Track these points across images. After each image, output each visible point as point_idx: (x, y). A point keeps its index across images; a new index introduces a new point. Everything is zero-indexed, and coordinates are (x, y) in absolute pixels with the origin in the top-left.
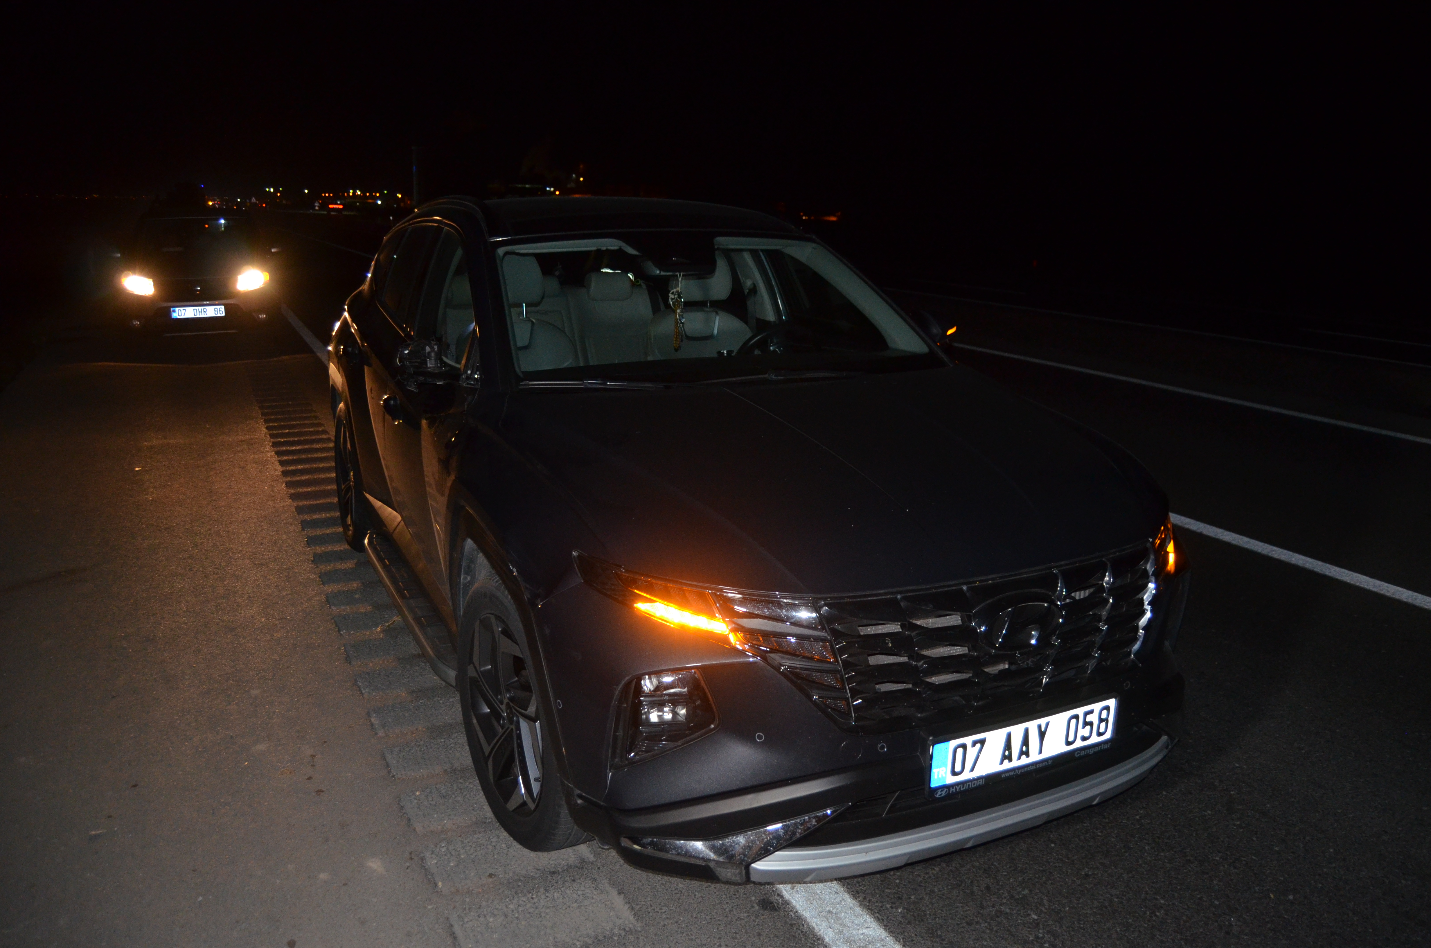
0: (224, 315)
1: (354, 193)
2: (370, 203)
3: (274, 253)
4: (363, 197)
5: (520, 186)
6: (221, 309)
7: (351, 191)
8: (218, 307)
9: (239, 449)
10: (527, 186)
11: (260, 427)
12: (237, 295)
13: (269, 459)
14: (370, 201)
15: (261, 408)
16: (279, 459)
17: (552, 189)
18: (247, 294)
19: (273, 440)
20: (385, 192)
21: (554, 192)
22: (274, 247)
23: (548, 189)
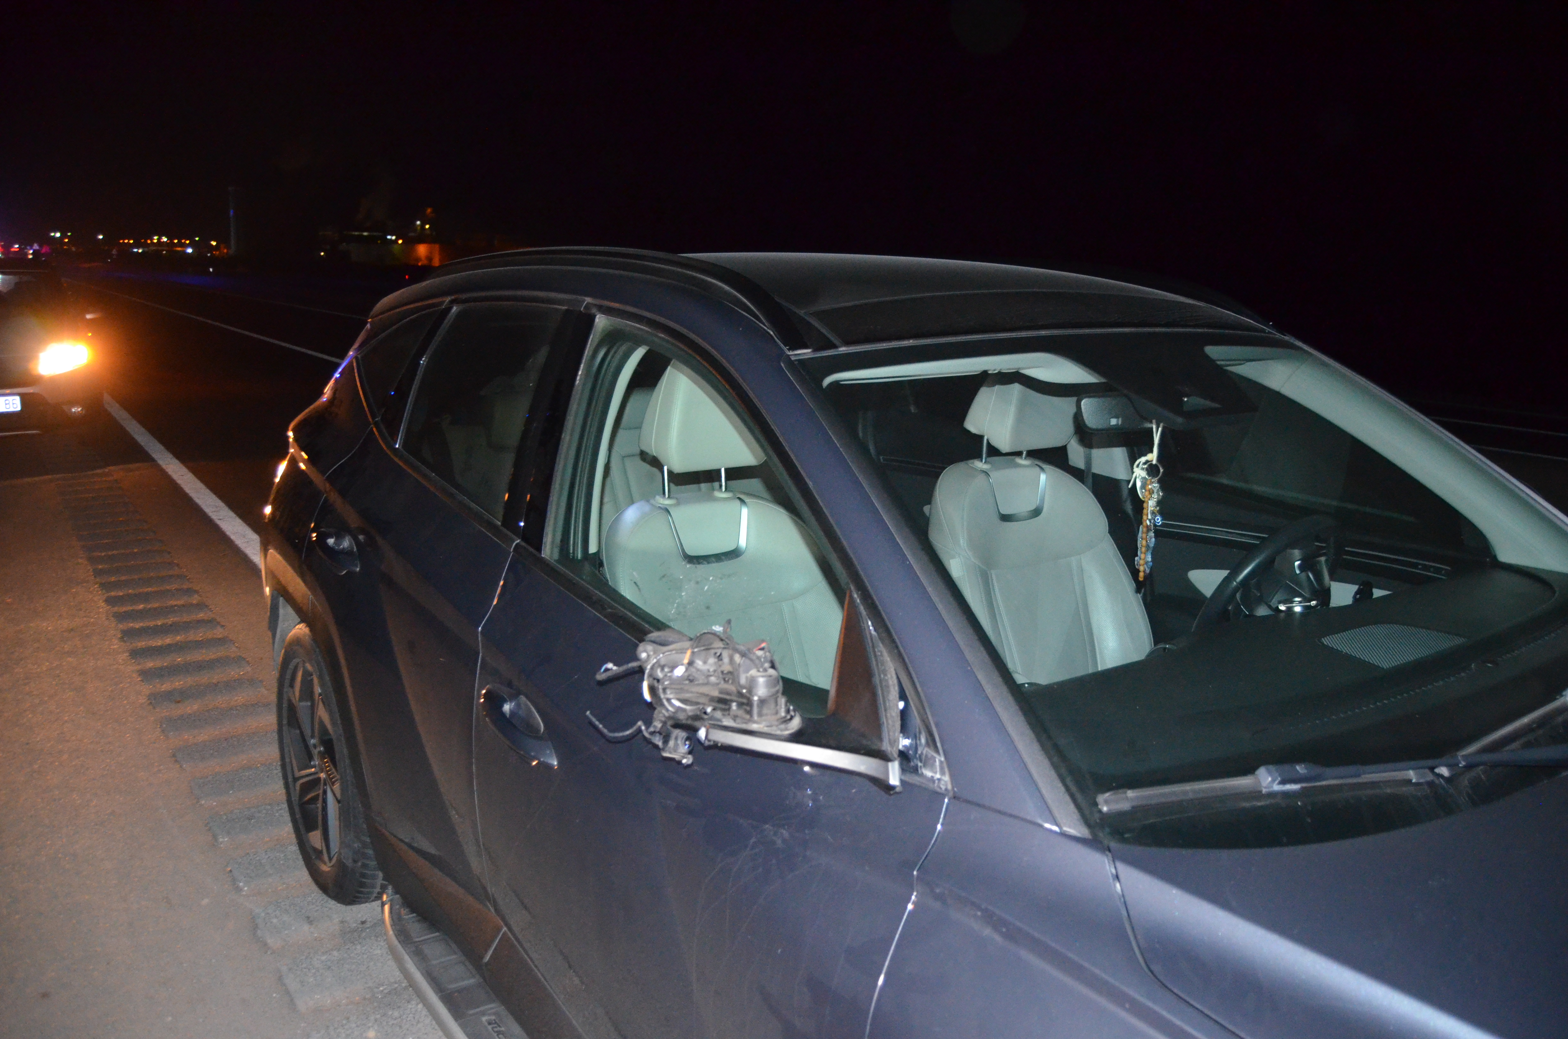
0: (19, 408)
1: (159, 240)
2: (179, 251)
3: (91, 320)
4: (170, 244)
5: (356, 233)
6: (14, 402)
7: (156, 238)
8: (10, 398)
9: (67, 647)
10: (365, 234)
11: (95, 599)
12: (36, 380)
13: (122, 667)
14: (179, 249)
15: (92, 560)
16: (139, 667)
17: (394, 238)
18: (53, 381)
19: (121, 626)
20: (197, 239)
21: (396, 241)
22: (89, 313)
23: (389, 237)
